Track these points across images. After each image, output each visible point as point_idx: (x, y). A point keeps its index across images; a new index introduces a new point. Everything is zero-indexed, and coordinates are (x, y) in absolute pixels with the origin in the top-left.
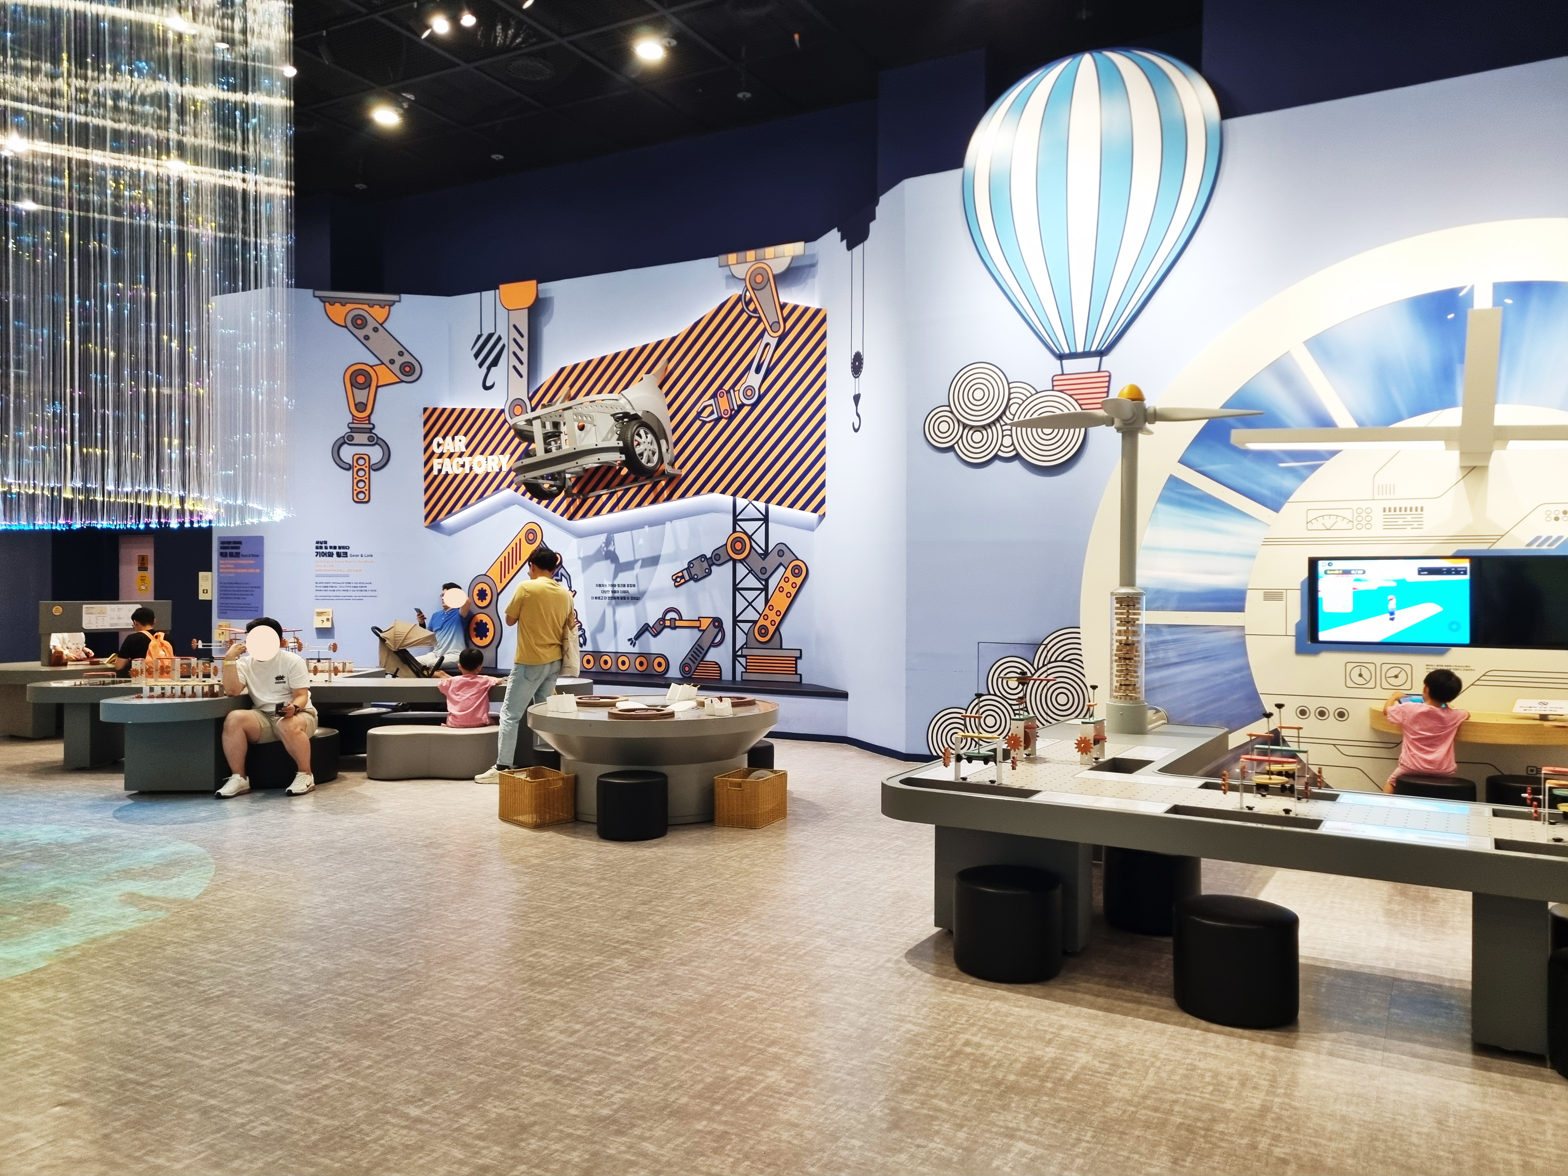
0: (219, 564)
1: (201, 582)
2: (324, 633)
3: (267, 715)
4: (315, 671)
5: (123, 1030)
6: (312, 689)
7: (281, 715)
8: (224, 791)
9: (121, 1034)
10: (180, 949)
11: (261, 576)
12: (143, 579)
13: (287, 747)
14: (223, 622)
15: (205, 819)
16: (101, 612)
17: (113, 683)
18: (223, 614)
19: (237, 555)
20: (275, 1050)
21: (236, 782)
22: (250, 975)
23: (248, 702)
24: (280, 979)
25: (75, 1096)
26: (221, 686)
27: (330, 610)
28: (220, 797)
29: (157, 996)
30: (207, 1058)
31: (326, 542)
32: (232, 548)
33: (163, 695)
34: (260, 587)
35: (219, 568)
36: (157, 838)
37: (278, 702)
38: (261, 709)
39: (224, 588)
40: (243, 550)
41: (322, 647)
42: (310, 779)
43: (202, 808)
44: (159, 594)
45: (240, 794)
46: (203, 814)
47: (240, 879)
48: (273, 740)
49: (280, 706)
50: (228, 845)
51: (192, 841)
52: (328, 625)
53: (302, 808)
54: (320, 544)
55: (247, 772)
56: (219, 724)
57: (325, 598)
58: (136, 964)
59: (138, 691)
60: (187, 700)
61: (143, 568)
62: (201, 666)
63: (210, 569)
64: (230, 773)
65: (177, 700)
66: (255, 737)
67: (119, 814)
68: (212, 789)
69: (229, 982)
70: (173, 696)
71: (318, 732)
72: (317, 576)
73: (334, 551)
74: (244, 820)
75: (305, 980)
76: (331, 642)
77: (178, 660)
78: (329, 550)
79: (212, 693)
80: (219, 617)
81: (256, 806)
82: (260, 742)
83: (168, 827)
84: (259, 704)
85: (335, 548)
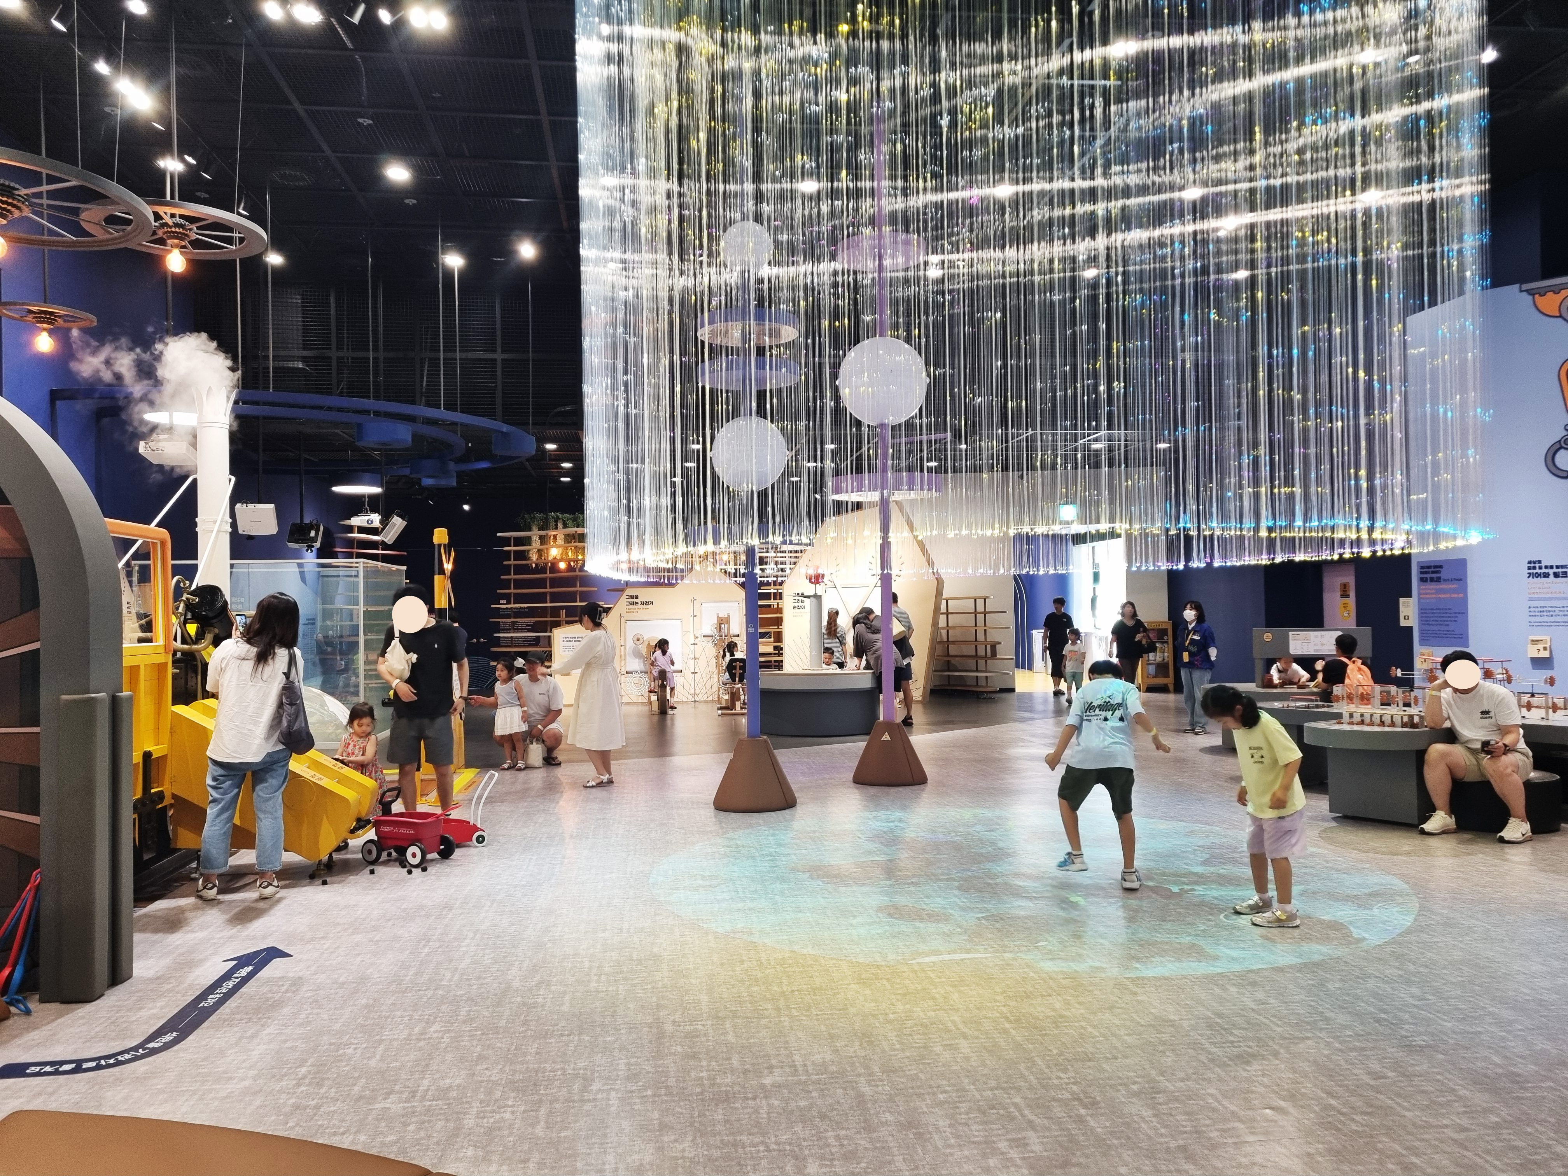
0: (1419, 589)
1: (1402, 609)
2: (1539, 663)
3: (1472, 751)
4: (1529, 706)
5: (1326, 1052)
6: (1523, 726)
7: (1488, 753)
8: (1428, 827)
9: (1325, 1056)
10: (1381, 985)
11: (1464, 601)
12: (1345, 606)
13: (1497, 789)
14: (1426, 650)
15: (1408, 854)
16: (1306, 639)
17: (1317, 706)
18: (1424, 641)
19: (1438, 580)
20: (1485, 1127)
21: (1439, 820)
22: (1455, 1033)
23: (1450, 736)
24: (1490, 1048)
25: (1282, 1104)
26: (1421, 717)
27: (1548, 638)
28: (1423, 832)
29: (1359, 1028)
30: (1410, 1110)
31: (1540, 562)
32: (1433, 572)
33: (1362, 723)
34: (1464, 613)
35: (1419, 594)
36: (1360, 866)
37: (1484, 739)
38: (1465, 743)
39: (1424, 613)
40: (1444, 574)
41: (1538, 679)
42: (1526, 827)
43: (1405, 841)
44: (1361, 621)
45: (1445, 832)
46: (1406, 848)
47: (1446, 924)
48: (1480, 779)
49: (1486, 744)
50: (1432, 885)
51: (1395, 875)
52: (1546, 654)
53: (1516, 859)
54: (1533, 565)
55: (1453, 809)
56: (1420, 756)
57: (1541, 625)
58: (1339, 989)
59: (1338, 717)
60: (1387, 729)
61: (1345, 595)
62: (1401, 695)
63: (1409, 595)
64: (1433, 809)
65: (1376, 729)
66: (1460, 774)
67: (1324, 835)
68: (1416, 822)
69: (1433, 1034)
70: (1372, 724)
71: (1533, 775)
72: (1531, 599)
73: (1551, 572)
74: (1449, 862)
75: (1521, 1057)
76: (1548, 673)
77: (1378, 688)
78: (1544, 570)
79: (1413, 725)
80: (1421, 644)
81: (1462, 848)
82: (1466, 779)
83: (1371, 855)
84: (1463, 739)
85: (1552, 567)
